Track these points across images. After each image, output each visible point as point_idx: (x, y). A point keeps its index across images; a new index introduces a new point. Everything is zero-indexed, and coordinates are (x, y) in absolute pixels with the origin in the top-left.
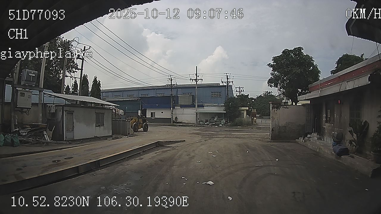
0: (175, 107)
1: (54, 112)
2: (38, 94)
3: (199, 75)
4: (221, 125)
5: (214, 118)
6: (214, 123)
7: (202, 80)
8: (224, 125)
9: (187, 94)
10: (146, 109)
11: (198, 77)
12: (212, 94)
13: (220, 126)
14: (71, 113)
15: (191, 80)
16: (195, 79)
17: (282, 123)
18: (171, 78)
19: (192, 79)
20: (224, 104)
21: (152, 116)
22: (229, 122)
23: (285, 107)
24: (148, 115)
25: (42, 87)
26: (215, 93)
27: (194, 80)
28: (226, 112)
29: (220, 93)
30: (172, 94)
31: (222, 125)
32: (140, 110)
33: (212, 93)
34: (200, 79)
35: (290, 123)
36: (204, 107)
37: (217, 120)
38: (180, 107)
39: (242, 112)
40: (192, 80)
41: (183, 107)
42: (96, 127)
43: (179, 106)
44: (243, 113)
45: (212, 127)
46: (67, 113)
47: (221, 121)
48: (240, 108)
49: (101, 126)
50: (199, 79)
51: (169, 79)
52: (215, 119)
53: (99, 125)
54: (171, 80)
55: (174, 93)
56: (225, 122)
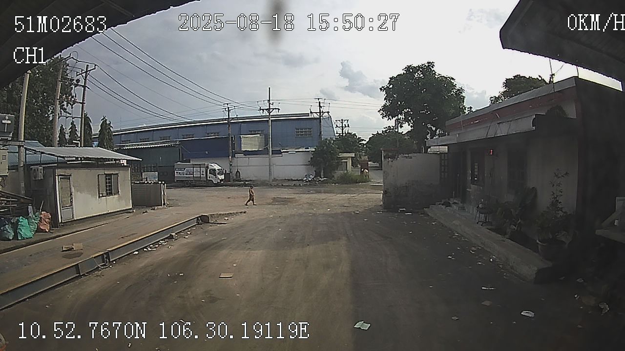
0: (236, 155)
1: (42, 178)
3: (273, 101)
7: (279, 109)
9: (257, 132)
10: (190, 160)
11: (273, 104)
12: (296, 132)
14: (67, 177)
17: (402, 181)
18: (228, 108)
19: (262, 108)
23: (407, 155)
25: (23, 140)
26: (302, 129)
27: (266, 109)
29: (310, 130)
30: (229, 134)
33: (297, 129)
34: (276, 109)
35: (414, 181)
36: (283, 154)
38: (244, 155)
39: (346, 161)
41: (248, 155)
43: (242, 153)
46: (61, 178)
48: (340, 154)
49: (115, 194)
50: (273, 109)
51: (225, 109)
54: (229, 111)
55: (234, 132)
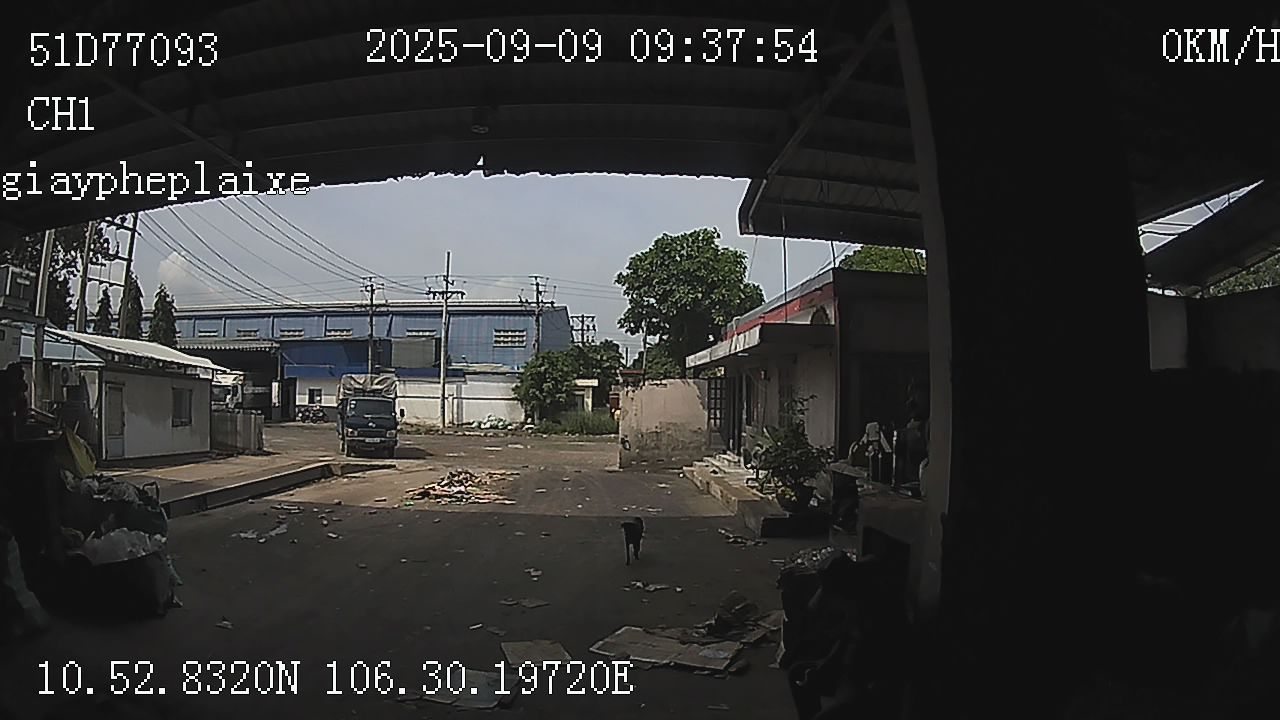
2: (34, 333)
3: (454, 278)
7: (463, 294)
9: (421, 334)
10: (295, 379)
11: (452, 284)
12: (496, 336)
14: (117, 388)
15: (430, 292)
16: (442, 293)
17: (650, 424)
18: (372, 286)
19: (432, 290)
21: (311, 400)
23: (658, 382)
24: (302, 400)
25: (43, 315)
26: (507, 331)
27: (440, 293)
29: (521, 334)
30: (371, 335)
32: (278, 381)
33: (496, 331)
34: (458, 292)
35: (670, 423)
36: (468, 376)
38: (397, 375)
39: (582, 393)
40: (434, 293)
41: (403, 376)
42: (173, 426)
46: (108, 387)
48: (573, 380)
49: (186, 424)
50: (453, 293)
51: (366, 287)
53: (181, 422)
54: (373, 291)
55: (379, 330)
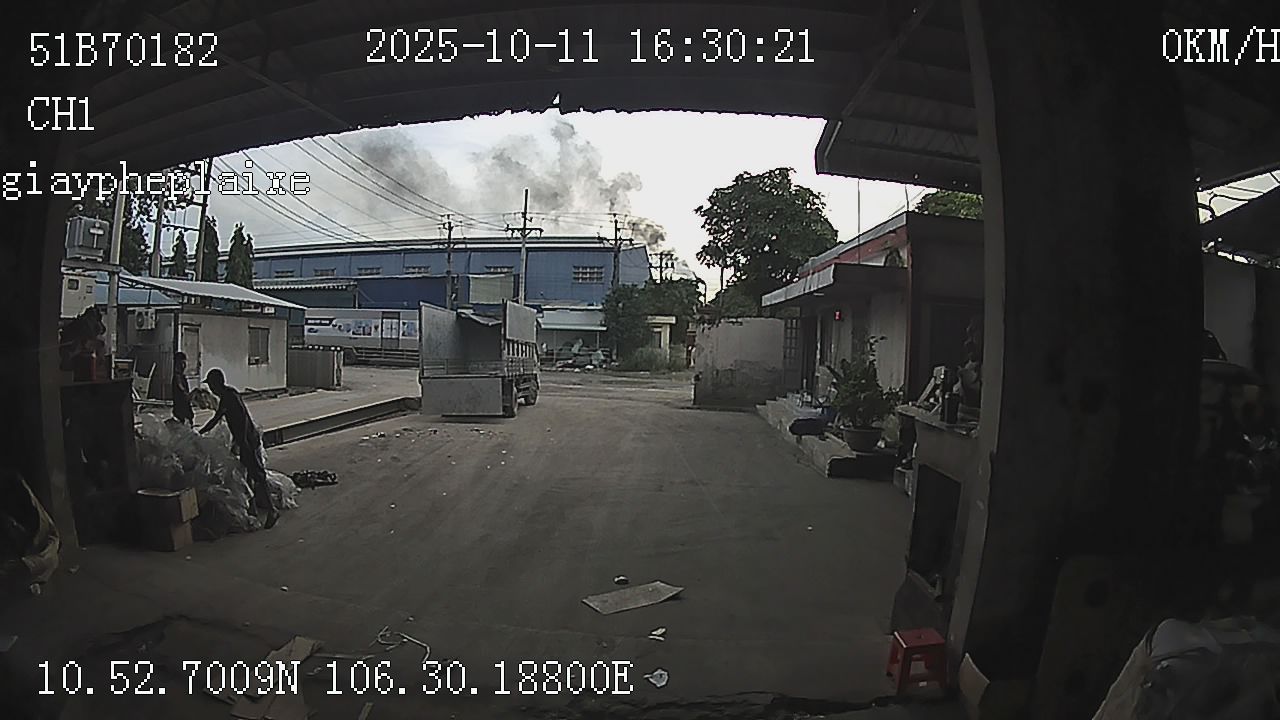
1: (154, 326)
2: (108, 281)
3: (531, 215)
4: (591, 367)
5: (573, 346)
6: (570, 362)
7: (541, 231)
8: (601, 366)
9: (499, 270)
11: (531, 221)
12: (575, 273)
13: (589, 369)
14: (194, 329)
15: (508, 229)
16: (520, 229)
17: (724, 362)
18: (450, 223)
19: (510, 227)
20: (603, 304)
22: (614, 357)
23: (734, 320)
25: (118, 263)
26: (586, 268)
28: (605, 329)
29: (600, 271)
30: (448, 272)
31: (595, 366)
33: (575, 267)
34: (536, 229)
35: (745, 361)
36: (545, 312)
37: (581, 353)
39: (659, 330)
40: (513, 230)
42: (249, 364)
44: (660, 333)
45: (562, 371)
46: (186, 329)
47: (590, 355)
48: (649, 317)
49: (262, 363)
50: (531, 229)
51: (444, 225)
52: (575, 349)
53: (257, 361)
54: (450, 229)
55: (457, 267)
56: (602, 357)
